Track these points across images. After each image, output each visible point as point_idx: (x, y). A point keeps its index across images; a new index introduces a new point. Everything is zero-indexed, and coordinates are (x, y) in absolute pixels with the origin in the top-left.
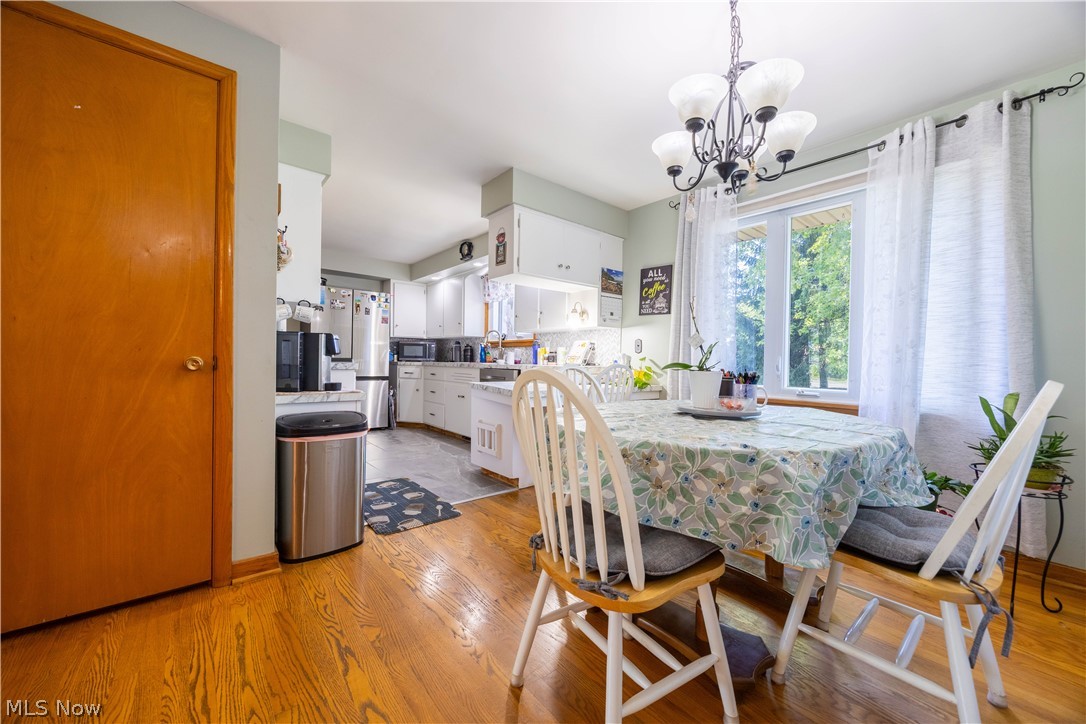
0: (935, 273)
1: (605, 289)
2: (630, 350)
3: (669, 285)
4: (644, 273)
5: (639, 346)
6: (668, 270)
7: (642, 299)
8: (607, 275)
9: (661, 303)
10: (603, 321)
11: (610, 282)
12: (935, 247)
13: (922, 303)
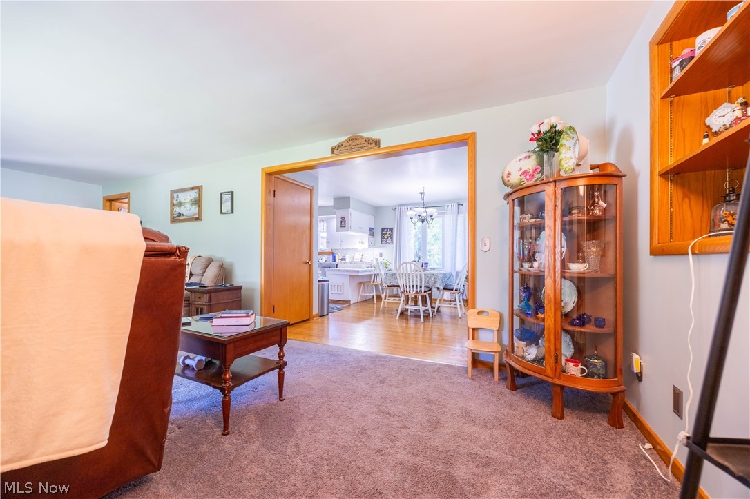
0: (458, 239)
1: (370, 235)
2: (378, 256)
3: (392, 235)
4: (383, 230)
5: (381, 255)
6: (391, 230)
7: (382, 238)
8: (371, 229)
9: (389, 240)
10: (369, 246)
11: (371, 232)
12: (458, 233)
13: (456, 246)
